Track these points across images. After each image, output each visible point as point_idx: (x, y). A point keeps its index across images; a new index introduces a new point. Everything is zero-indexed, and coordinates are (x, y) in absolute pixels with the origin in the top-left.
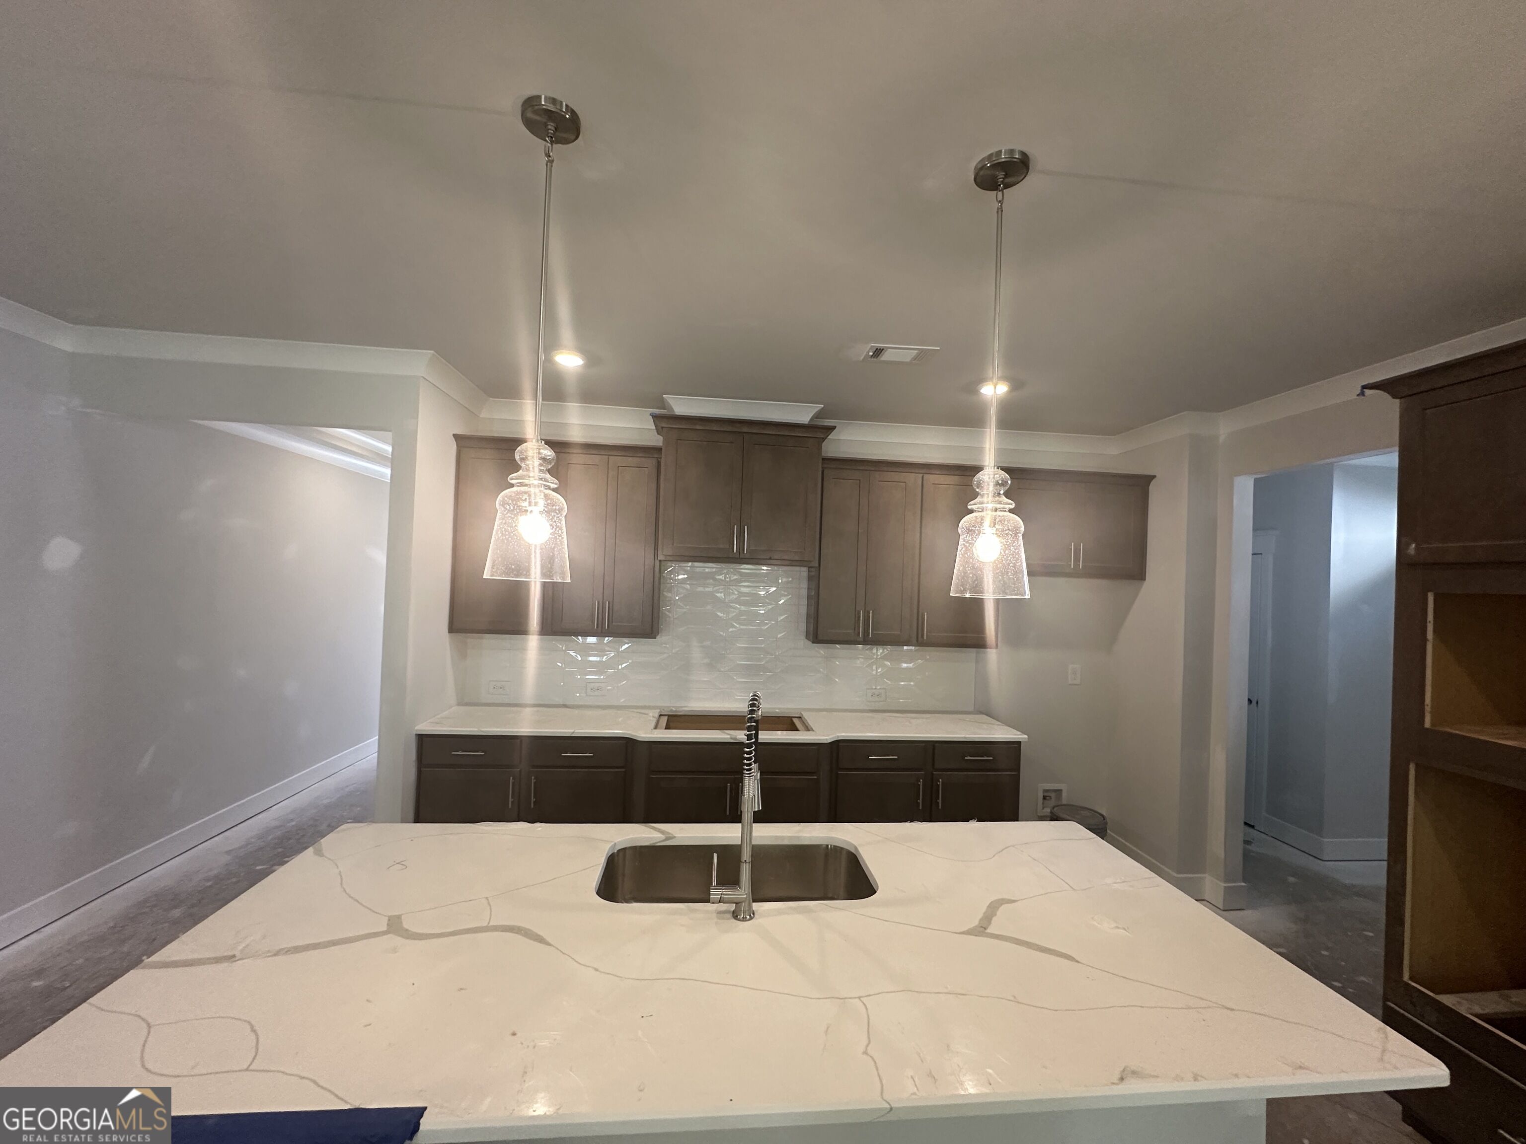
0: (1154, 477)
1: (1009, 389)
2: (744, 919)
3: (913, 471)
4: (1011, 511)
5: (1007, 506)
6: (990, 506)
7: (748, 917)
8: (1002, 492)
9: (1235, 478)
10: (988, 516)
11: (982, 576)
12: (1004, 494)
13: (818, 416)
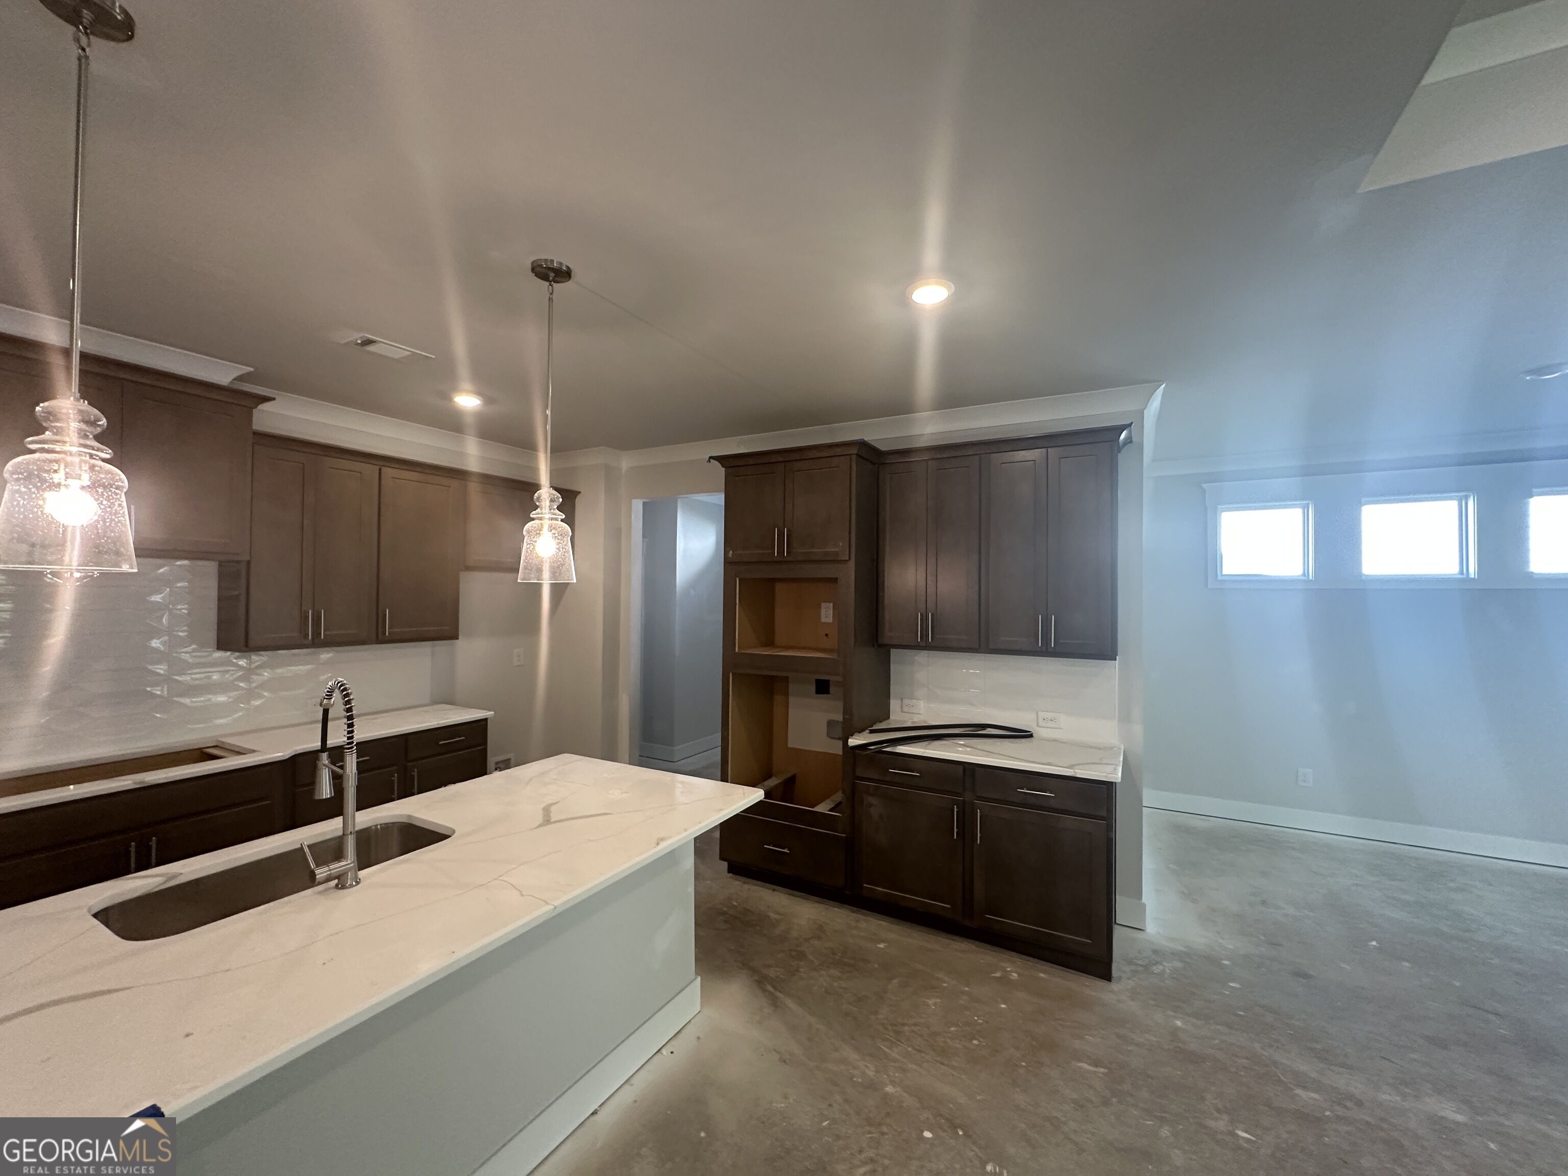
0: (580, 492)
1: (483, 402)
2: (351, 886)
3: (372, 462)
4: (562, 520)
5: (560, 517)
6: (547, 516)
7: (354, 883)
8: (555, 507)
9: (633, 500)
10: (546, 523)
11: (540, 566)
12: (558, 508)
13: (240, 378)
